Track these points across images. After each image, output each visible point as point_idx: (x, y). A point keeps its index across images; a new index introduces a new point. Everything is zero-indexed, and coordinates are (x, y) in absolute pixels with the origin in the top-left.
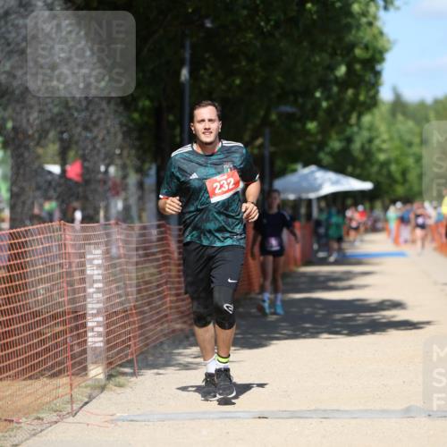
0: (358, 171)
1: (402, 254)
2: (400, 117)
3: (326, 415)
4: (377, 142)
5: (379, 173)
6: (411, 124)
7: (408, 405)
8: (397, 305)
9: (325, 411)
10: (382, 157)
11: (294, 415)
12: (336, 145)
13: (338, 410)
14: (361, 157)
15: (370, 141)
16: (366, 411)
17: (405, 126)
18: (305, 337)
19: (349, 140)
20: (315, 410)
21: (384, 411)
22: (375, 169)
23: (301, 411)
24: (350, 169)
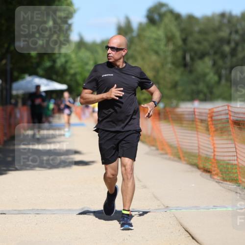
0: (59, 79)
1: (82, 125)
2: (83, 50)
3: (38, 212)
4: (69, 63)
5: (71, 80)
6: (88, 54)
7: (83, 207)
8: (76, 152)
9: (38, 210)
10: (72, 71)
11: (20, 212)
12: (48, 64)
13: (44, 210)
14: (61, 70)
15: (66, 62)
16: (61, 210)
17: (84, 54)
19: (54, 61)
20: (33, 209)
21: (70, 210)
22: (68, 78)
23: (24, 210)
24: (54, 77)
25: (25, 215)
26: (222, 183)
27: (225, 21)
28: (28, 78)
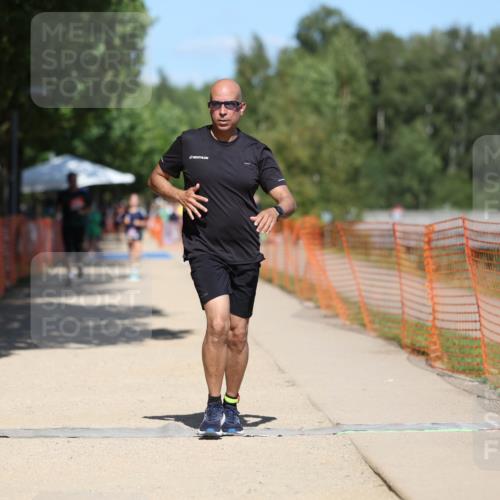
0: (118, 162)
1: (164, 256)
2: (166, 103)
3: (73, 434)
4: (139, 130)
5: (141, 164)
6: (177, 112)
8: (156, 312)
9: (73, 429)
10: (144, 147)
11: (38, 434)
12: (95, 131)
13: (88, 429)
14: (122, 145)
15: (132, 128)
16: (120, 429)
17: (170, 112)
18: (52, 347)
19: (108, 127)
20: (63, 429)
22: (136, 160)
23: (46, 430)
24: (108, 158)
25: (46, 440)
26: (450, 376)
27: (459, 45)
28: (55, 161)
